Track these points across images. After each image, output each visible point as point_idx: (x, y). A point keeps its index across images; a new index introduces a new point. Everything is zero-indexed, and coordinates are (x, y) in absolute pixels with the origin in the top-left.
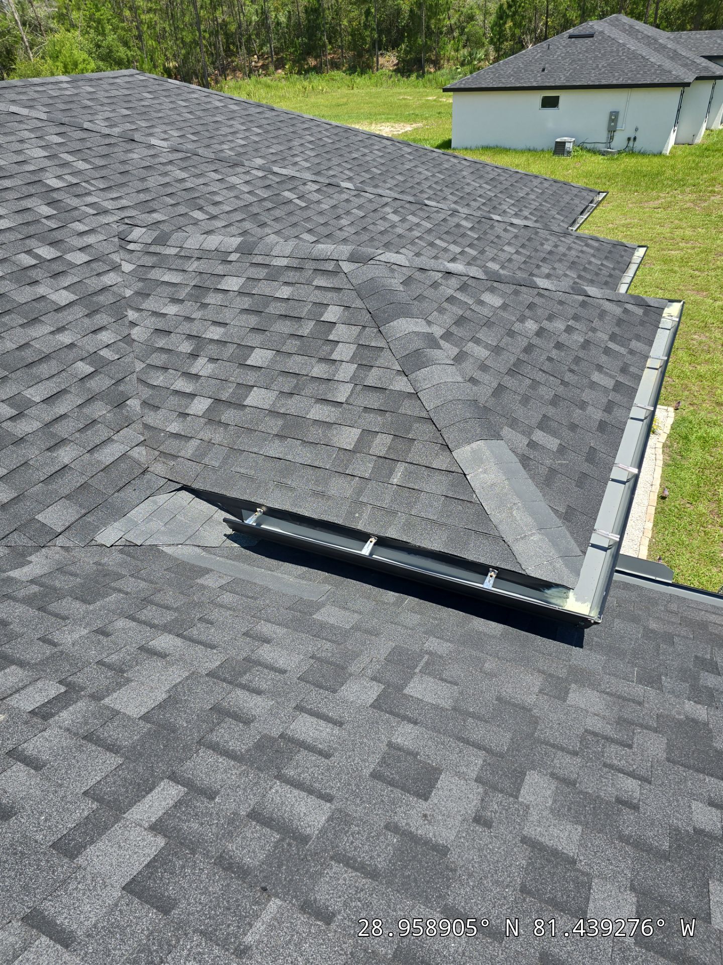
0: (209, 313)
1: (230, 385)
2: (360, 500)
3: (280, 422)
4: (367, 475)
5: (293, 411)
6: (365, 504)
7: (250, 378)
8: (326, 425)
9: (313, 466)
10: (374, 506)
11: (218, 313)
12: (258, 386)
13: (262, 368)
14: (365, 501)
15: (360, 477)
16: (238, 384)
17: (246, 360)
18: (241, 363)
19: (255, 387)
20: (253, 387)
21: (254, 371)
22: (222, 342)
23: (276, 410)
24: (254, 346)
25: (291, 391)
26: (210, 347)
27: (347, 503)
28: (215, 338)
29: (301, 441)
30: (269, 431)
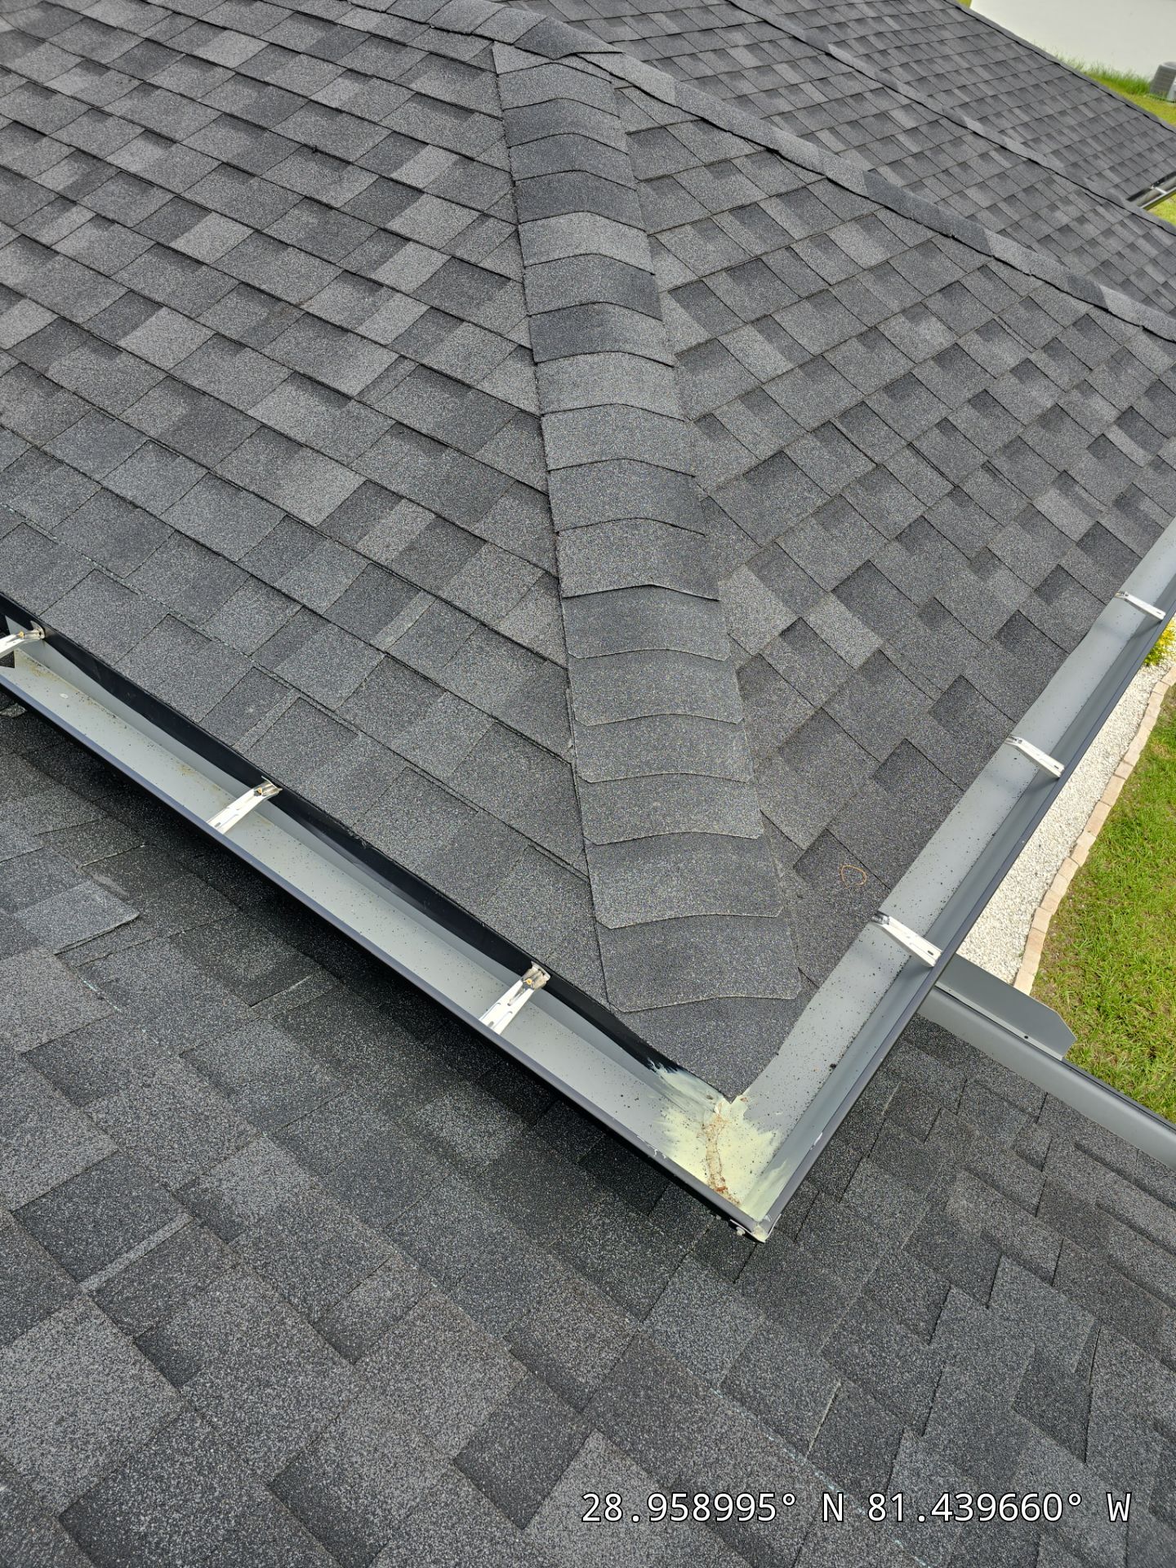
0: (150, 111)
1: (112, 288)
2: (278, 670)
3: (180, 410)
4: (322, 606)
5: (221, 390)
6: (285, 686)
7: (165, 281)
8: (285, 444)
9: (203, 545)
10: (305, 698)
11: (167, 112)
12: (173, 306)
13: (203, 263)
14: (289, 678)
15: (304, 606)
16: (132, 291)
17: (177, 237)
18: (162, 241)
19: (164, 309)
20: (160, 305)
21: (182, 267)
22: (143, 183)
23: (185, 376)
24: (210, 206)
25: (242, 337)
26: (112, 187)
27: (241, 670)
28: (133, 169)
29: (205, 471)
30: (144, 427)
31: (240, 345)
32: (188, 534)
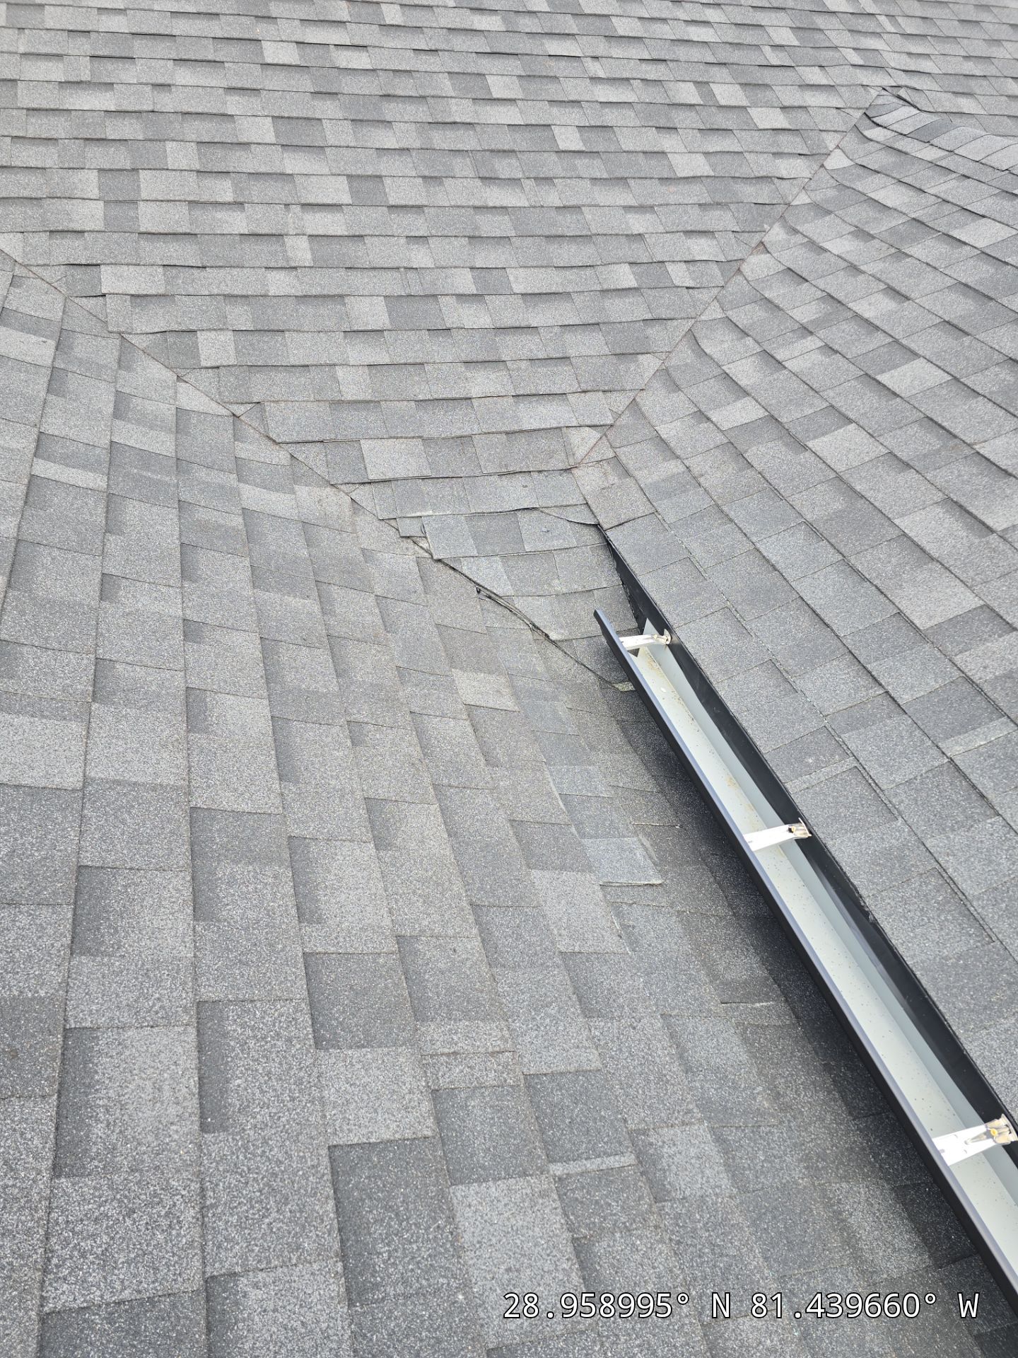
1: (817, 402)
6: (847, 752)
8: (918, 554)
9: (817, 615)
10: (861, 769)
11: (910, 276)
12: (861, 424)
13: (898, 396)
14: (852, 746)
15: (887, 692)
16: (832, 406)
17: (883, 372)
18: (870, 372)
19: (854, 424)
20: (850, 421)
21: (880, 396)
22: (871, 326)
23: (851, 480)
24: (920, 353)
25: (912, 460)
26: (845, 326)
27: (814, 724)
28: (866, 315)
29: (840, 557)
30: (804, 511)
31: (908, 466)
32: (809, 602)
